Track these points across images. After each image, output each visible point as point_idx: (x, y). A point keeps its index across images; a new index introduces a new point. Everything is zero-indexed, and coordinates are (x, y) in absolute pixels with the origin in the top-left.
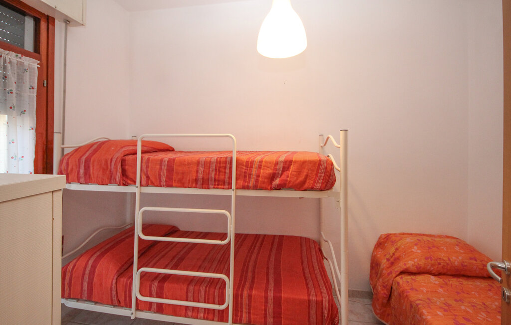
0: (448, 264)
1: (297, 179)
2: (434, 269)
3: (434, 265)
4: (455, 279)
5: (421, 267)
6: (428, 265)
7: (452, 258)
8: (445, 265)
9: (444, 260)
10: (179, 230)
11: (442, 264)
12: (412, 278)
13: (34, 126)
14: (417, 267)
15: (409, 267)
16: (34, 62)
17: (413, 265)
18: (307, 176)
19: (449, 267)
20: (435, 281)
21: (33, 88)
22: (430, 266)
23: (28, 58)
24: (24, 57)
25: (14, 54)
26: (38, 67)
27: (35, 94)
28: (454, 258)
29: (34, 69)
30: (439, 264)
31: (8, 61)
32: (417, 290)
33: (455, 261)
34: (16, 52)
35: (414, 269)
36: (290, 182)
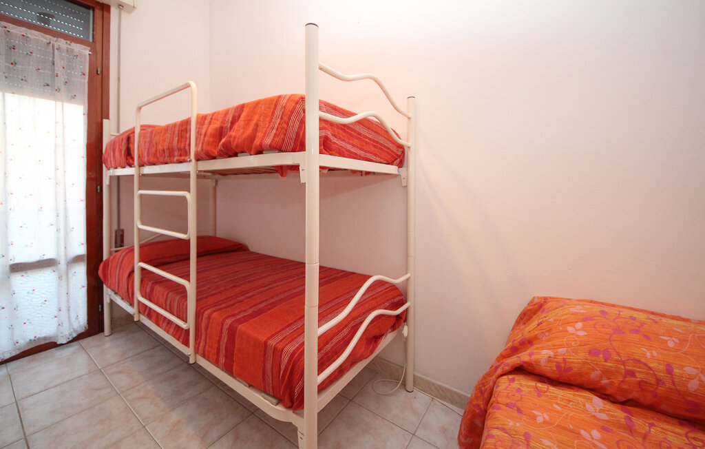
0: (659, 381)
1: (244, 132)
2: (612, 383)
3: (612, 373)
4: (679, 430)
5: (570, 369)
6: (593, 369)
7: (682, 367)
8: (653, 381)
9: (650, 368)
10: (249, 250)
11: (640, 377)
12: (537, 387)
13: (86, 111)
14: (558, 366)
15: (538, 362)
16: (84, 49)
17: (549, 360)
18: (257, 125)
19: (661, 389)
20: (601, 411)
21: (84, 74)
22: (598, 372)
23: (78, 45)
24: (73, 43)
25: (63, 41)
26: (89, 54)
27: (87, 80)
28: (689, 370)
29: (85, 55)
30: (632, 374)
31: (56, 47)
32: (519, 411)
33: (690, 378)
34: (65, 39)
35: (548, 369)
36: (235, 138)
